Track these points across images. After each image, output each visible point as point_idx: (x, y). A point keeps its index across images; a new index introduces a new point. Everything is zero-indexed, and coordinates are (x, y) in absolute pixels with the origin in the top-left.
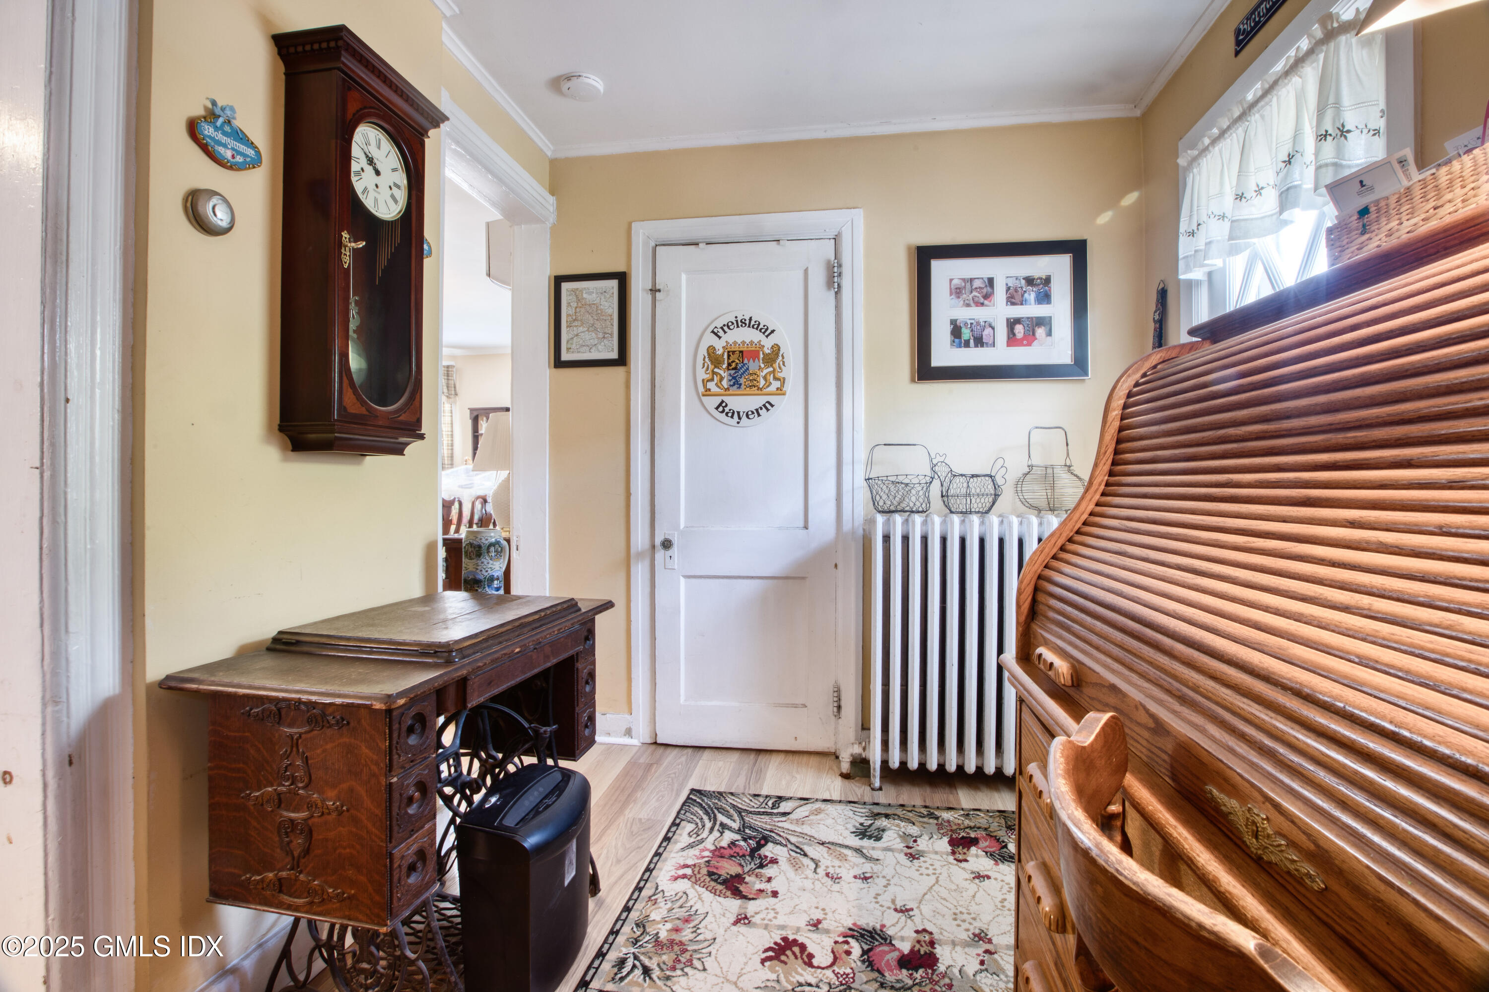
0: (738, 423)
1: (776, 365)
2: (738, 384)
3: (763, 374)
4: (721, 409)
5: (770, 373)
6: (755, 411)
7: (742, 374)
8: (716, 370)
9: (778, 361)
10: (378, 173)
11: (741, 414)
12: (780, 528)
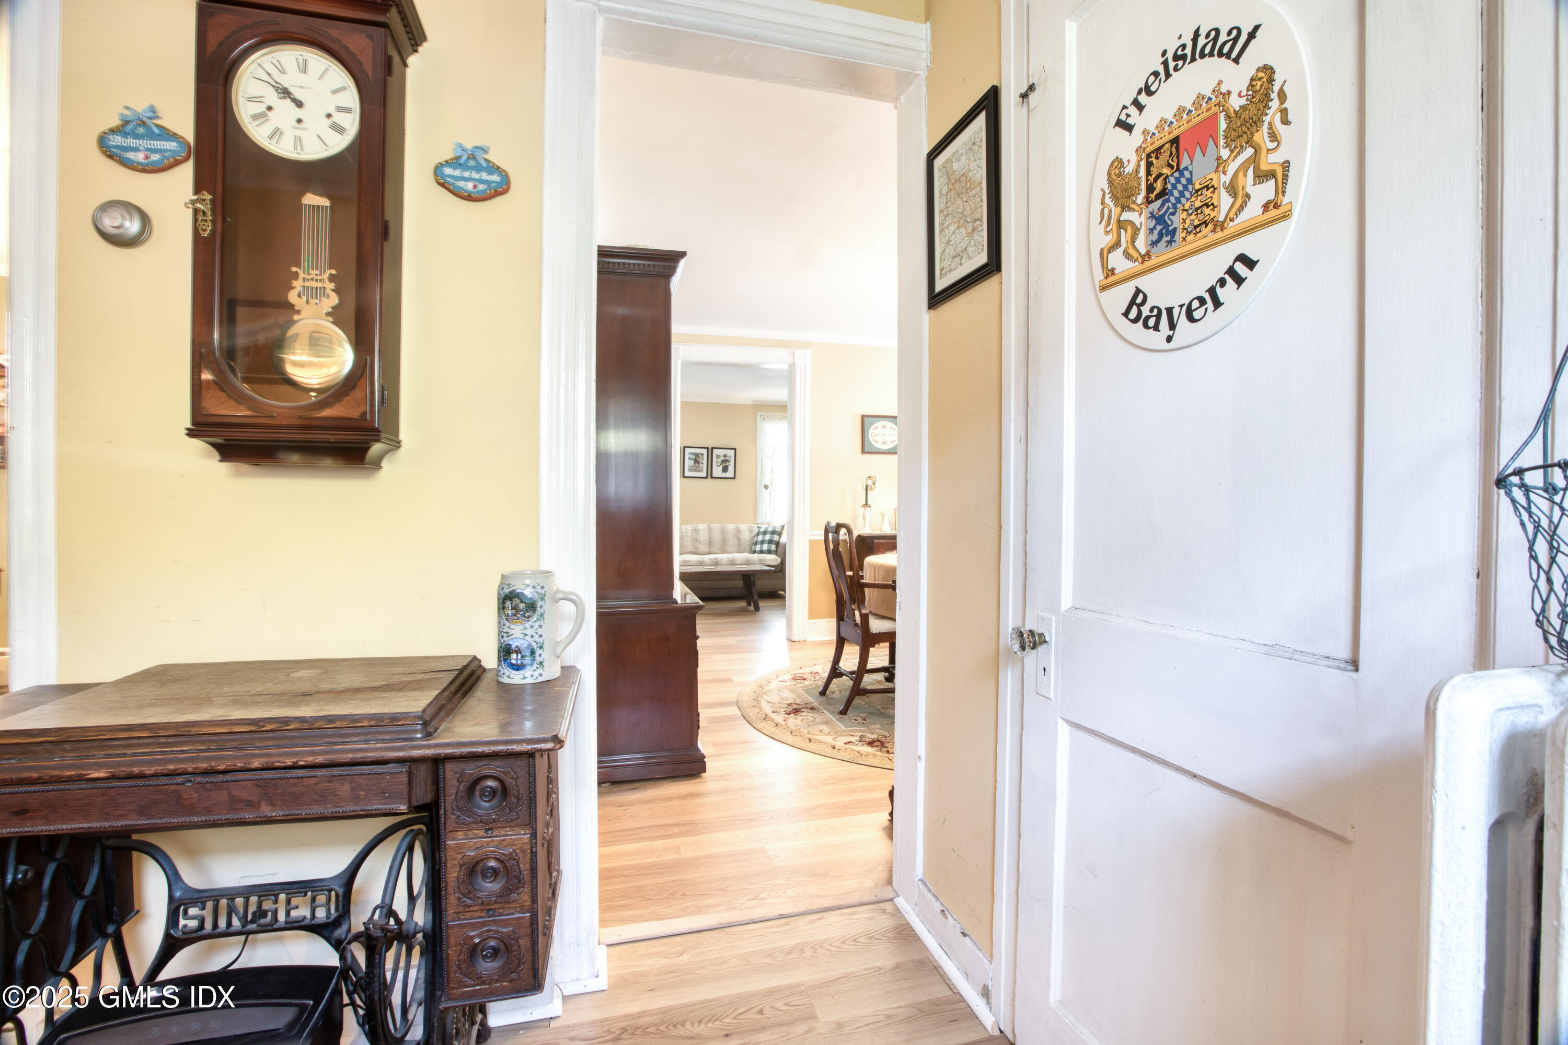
0: (1169, 339)
1: (1262, 136)
2: (1168, 233)
3: (1226, 179)
4: (1133, 314)
5: (1244, 167)
6: (1207, 297)
7: (1178, 200)
8: (1126, 216)
9: (1267, 119)
10: (299, 104)
11: (1176, 312)
12: (1272, 650)
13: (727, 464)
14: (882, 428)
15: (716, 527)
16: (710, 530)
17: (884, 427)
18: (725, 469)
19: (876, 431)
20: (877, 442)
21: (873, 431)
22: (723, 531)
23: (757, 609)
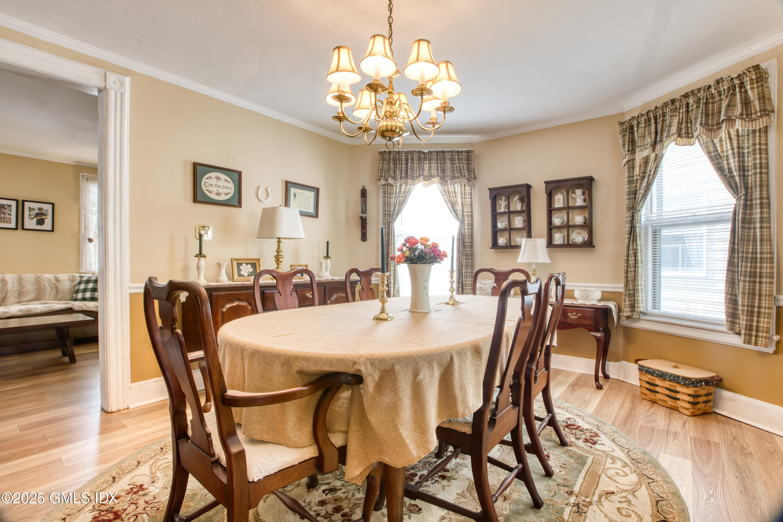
13: (43, 217)
14: (216, 179)
15: (29, 277)
16: (20, 281)
17: (218, 178)
18: (40, 222)
19: (210, 181)
20: (210, 192)
21: (207, 181)
22: (38, 281)
23: (73, 360)
